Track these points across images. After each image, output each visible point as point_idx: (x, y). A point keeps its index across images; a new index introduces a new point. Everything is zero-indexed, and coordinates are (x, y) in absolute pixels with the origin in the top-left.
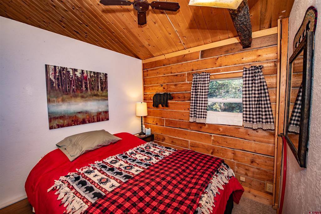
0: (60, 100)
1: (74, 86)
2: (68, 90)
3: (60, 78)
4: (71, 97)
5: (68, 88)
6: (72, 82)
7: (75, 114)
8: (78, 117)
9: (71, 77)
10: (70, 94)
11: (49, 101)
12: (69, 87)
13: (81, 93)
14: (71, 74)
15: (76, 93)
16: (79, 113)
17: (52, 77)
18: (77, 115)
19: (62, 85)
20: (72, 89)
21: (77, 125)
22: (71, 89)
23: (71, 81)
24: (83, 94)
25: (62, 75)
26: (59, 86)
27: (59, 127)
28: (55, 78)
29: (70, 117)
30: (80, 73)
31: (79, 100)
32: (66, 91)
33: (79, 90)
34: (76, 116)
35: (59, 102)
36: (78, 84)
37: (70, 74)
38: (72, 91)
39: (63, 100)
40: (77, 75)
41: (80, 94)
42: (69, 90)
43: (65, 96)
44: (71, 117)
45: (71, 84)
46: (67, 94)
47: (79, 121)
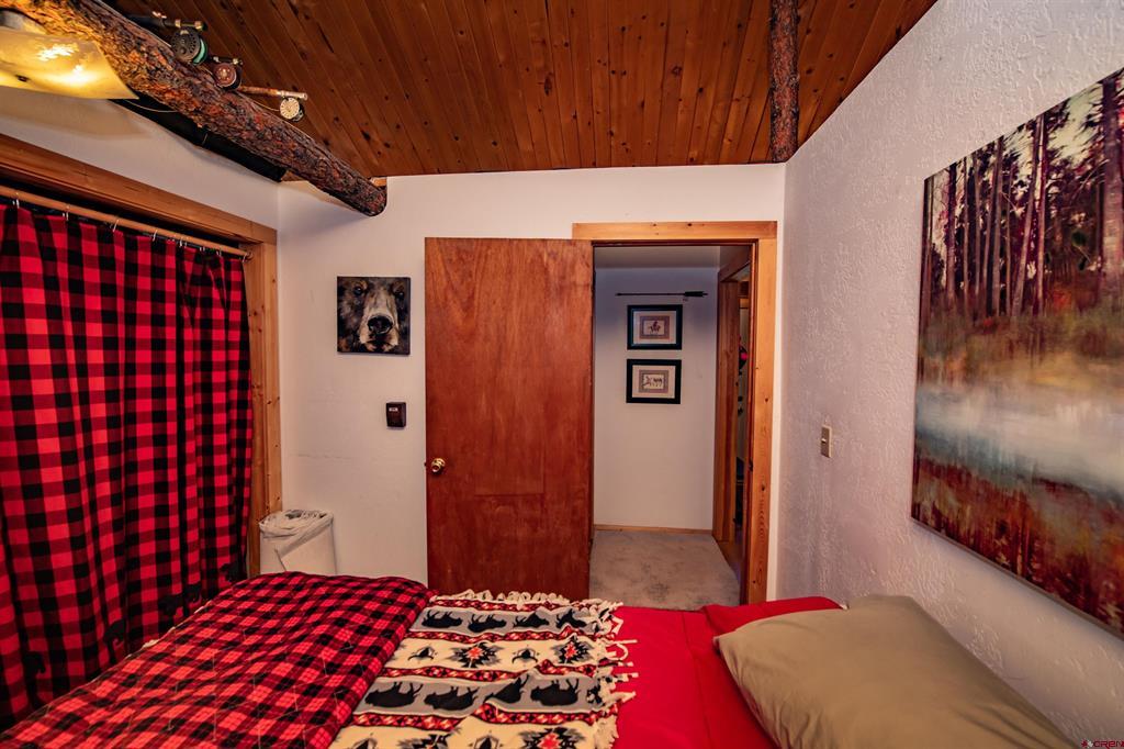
0: (956, 365)
1: (1032, 256)
2: (996, 297)
3: (966, 225)
4: (1011, 348)
5: (997, 286)
6: (1027, 232)
7: (1020, 486)
8: (1039, 524)
9: (1020, 192)
10: (1007, 325)
11: (921, 369)
12: (1003, 271)
13: (1082, 307)
14: (1025, 171)
15: (1043, 316)
16: (1052, 486)
17: (938, 239)
18: (1033, 502)
19: (972, 267)
20: (1020, 285)
21: (1027, 577)
22: (1013, 288)
23: (1017, 224)
24: (1095, 320)
25: (978, 203)
26: (958, 278)
27: (938, 528)
28: (947, 241)
29: (992, 495)
30: (1089, 124)
31: (1059, 374)
32: (990, 312)
33: (1066, 282)
34: (1025, 506)
35: (951, 379)
36: (1067, 227)
37: (1016, 170)
38: (1017, 302)
39: (971, 372)
40: (1065, 154)
41: (1072, 323)
42: (1003, 293)
43: (979, 342)
44: (997, 494)
45: (1016, 250)
46: (991, 329)
47: (1041, 554)
